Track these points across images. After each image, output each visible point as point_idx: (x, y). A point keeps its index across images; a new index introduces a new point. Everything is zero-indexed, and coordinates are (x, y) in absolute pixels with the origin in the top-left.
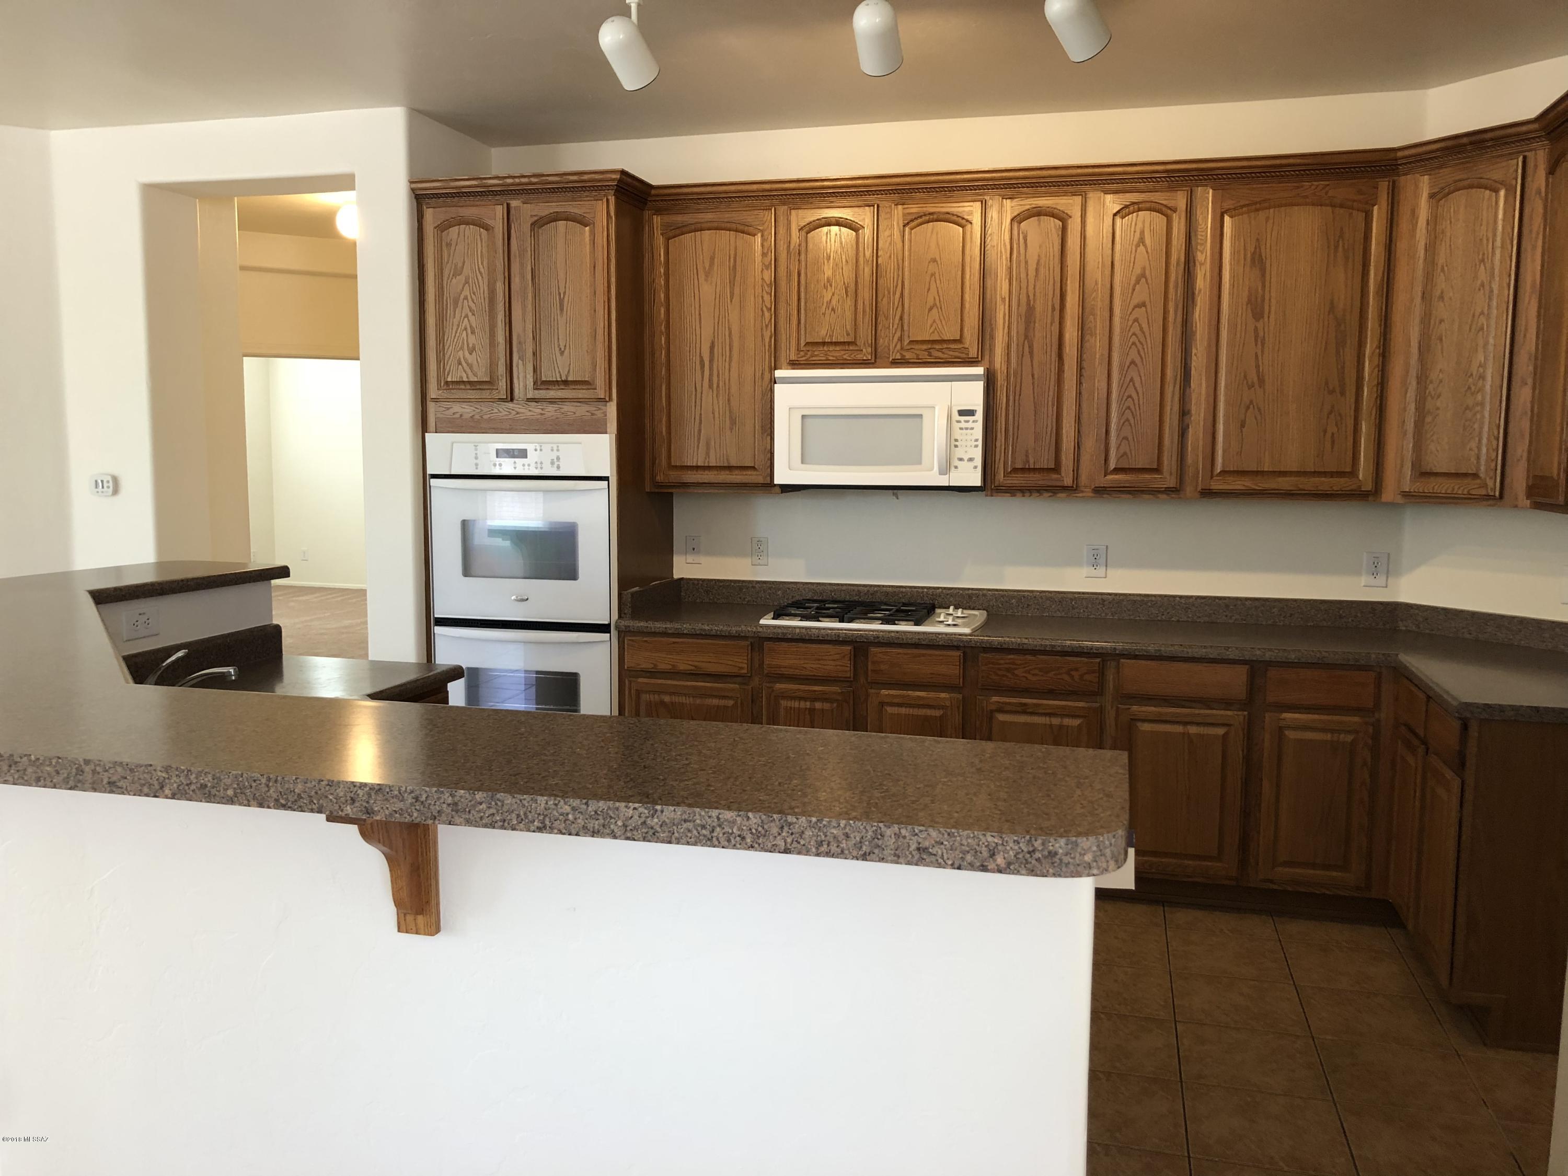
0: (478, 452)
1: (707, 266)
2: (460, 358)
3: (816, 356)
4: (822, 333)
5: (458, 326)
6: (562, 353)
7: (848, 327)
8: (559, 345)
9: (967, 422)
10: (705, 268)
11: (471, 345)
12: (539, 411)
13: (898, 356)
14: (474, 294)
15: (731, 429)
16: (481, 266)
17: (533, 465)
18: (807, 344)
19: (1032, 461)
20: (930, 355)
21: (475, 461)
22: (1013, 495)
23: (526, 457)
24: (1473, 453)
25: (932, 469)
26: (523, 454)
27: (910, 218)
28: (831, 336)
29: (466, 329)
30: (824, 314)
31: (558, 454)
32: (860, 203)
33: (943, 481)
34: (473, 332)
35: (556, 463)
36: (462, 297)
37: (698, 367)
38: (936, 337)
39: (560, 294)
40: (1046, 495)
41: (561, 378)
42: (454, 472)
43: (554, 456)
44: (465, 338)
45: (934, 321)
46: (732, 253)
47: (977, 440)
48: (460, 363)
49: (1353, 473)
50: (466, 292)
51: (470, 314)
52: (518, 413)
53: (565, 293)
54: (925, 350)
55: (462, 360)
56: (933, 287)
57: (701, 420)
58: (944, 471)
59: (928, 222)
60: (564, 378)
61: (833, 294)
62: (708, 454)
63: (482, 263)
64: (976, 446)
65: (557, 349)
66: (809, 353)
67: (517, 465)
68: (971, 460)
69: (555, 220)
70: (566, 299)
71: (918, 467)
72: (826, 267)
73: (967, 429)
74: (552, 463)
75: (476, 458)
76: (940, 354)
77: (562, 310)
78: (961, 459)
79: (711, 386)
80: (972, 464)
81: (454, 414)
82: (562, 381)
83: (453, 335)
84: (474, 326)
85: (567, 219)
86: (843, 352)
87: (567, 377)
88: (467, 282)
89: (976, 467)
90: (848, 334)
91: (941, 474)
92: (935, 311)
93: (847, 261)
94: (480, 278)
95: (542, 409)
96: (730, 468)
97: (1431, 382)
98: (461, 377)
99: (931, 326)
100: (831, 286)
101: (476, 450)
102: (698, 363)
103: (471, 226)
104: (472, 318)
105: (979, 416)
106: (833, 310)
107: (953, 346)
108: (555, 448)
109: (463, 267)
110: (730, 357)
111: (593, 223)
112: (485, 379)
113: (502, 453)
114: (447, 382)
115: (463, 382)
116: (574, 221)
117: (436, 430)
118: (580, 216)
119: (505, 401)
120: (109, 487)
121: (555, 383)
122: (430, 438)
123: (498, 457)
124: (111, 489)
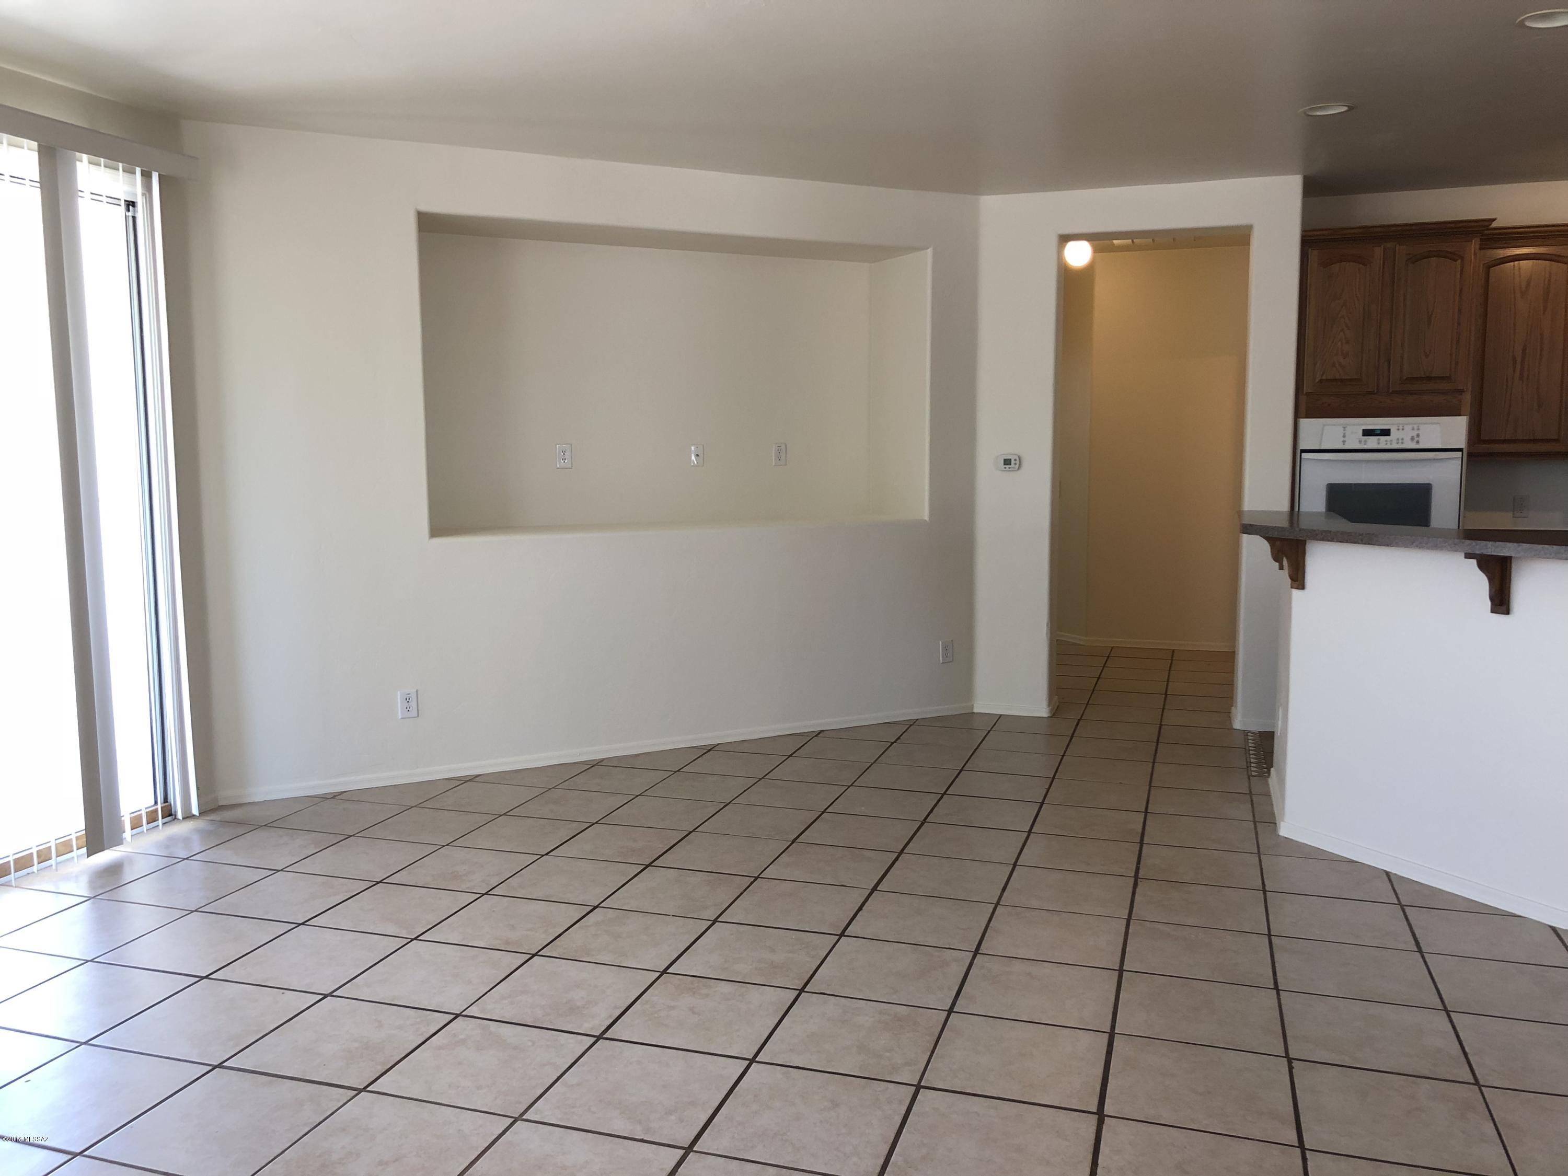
0: (1346, 432)
2: (1334, 362)
5: (1335, 338)
8: (1424, 351)
10: (1521, 290)
11: (1345, 352)
12: (1400, 400)
14: (1350, 313)
15: (1538, 410)
16: (1358, 294)
17: (1395, 441)
21: (1343, 439)
23: (1389, 435)
26: (1386, 433)
29: (1341, 340)
31: (1418, 432)
34: (1347, 342)
35: (1416, 440)
36: (1340, 315)
37: (1510, 362)
39: (1428, 313)
41: (1425, 374)
42: (1324, 447)
43: (1414, 433)
44: (1340, 347)
46: (1548, 277)
48: (1334, 366)
50: (1344, 312)
51: (1346, 329)
52: (1380, 402)
53: (1433, 311)
55: (1336, 363)
57: (1510, 404)
60: (1428, 375)
62: (1515, 431)
63: (1359, 291)
65: (1423, 354)
67: (1381, 441)
69: (1429, 257)
70: (1434, 316)
74: (1412, 439)
75: (1344, 436)
77: (1429, 324)
79: (1521, 378)
81: (1323, 405)
82: (1426, 377)
83: (1330, 344)
84: (1349, 338)
85: (1438, 256)
87: (1431, 373)
88: (1345, 305)
94: (1357, 301)
95: (1404, 399)
96: (1535, 441)
98: (1335, 376)
101: (1344, 430)
102: (1510, 359)
103: (1351, 263)
104: (1347, 332)
108: (1416, 428)
109: (1342, 293)
110: (1541, 357)
111: (1462, 258)
112: (1355, 377)
113: (1367, 433)
114: (1321, 381)
115: (1335, 380)
116: (1445, 257)
117: (1307, 416)
118: (1451, 253)
119: (1372, 393)
120: (1015, 464)
121: (1421, 379)
122: (1304, 423)
123: (1364, 435)
124: (1017, 465)
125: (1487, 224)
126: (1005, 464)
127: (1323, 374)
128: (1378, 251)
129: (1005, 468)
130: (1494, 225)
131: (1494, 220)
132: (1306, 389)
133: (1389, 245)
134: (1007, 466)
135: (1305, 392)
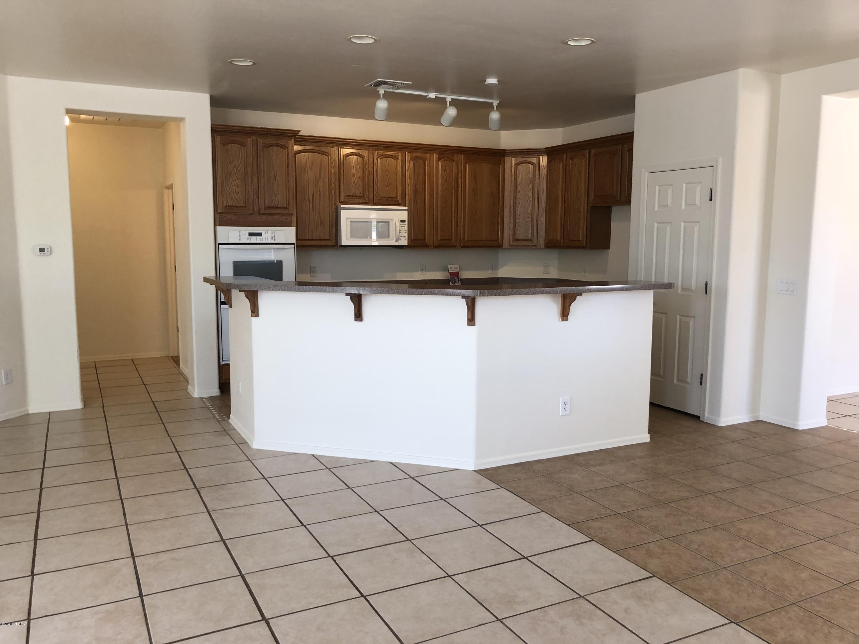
0: (240, 234)
1: (311, 166)
2: (232, 197)
3: (350, 200)
4: (352, 193)
5: (231, 184)
6: (276, 196)
7: (361, 191)
8: (274, 193)
9: (403, 224)
10: (309, 166)
11: (237, 192)
12: (265, 218)
13: (377, 202)
14: (238, 171)
15: (321, 226)
16: (241, 161)
17: (264, 239)
18: (347, 196)
19: (418, 237)
20: (387, 202)
21: (240, 238)
22: (412, 248)
23: (261, 236)
24: (529, 234)
25: (393, 240)
26: (260, 234)
27: (380, 155)
28: (355, 194)
29: (235, 185)
30: (353, 186)
31: (274, 234)
32: (364, 149)
33: (396, 244)
34: (238, 187)
35: (274, 238)
36: (233, 172)
37: (308, 202)
38: (389, 196)
39: (274, 174)
40: (421, 248)
41: (275, 205)
42: (230, 242)
43: (273, 235)
44: (234, 189)
45: (388, 191)
46: (320, 161)
47: (406, 230)
48: (232, 199)
49: (497, 240)
50: (235, 170)
51: (236, 179)
52: (256, 219)
53: (276, 174)
54: (385, 200)
55: (233, 197)
56: (387, 179)
57: (309, 222)
58: (397, 240)
59: (385, 157)
60: (276, 206)
61: (356, 179)
62: (312, 235)
63: (242, 160)
64: (406, 232)
65: (274, 195)
66: (348, 199)
67: (257, 239)
68: (404, 237)
69: (273, 146)
70: (277, 176)
71: (389, 239)
72: (353, 170)
73: (403, 227)
74: (272, 238)
75: (240, 236)
76: (390, 202)
77: (275, 180)
78: (402, 237)
79: (313, 210)
80: (405, 238)
81: (228, 219)
82: (276, 207)
83: (229, 187)
84: (238, 184)
85: (277, 146)
86: (359, 200)
87: (278, 205)
88: (235, 166)
89: (406, 239)
90: (361, 193)
91: (396, 241)
92: (388, 187)
93: (360, 168)
94: (241, 165)
95: (266, 217)
96: (320, 240)
97: (517, 215)
98: (233, 204)
99: (387, 192)
100: (355, 176)
101: (240, 233)
102: (308, 200)
103: (237, 145)
104: (238, 181)
105: (407, 222)
106: (356, 185)
107: (394, 199)
108: (273, 232)
109: (233, 160)
110: (320, 199)
111: (288, 148)
112: (243, 205)
113: (251, 234)
114: (226, 206)
115: (233, 206)
116: (280, 147)
117: (220, 225)
118: (282, 145)
119: (252, 214)
120: (48, 251)
121: (273, 207)
122: (219, 228)
123: (249, 236)
124: (50, 252)
125: (297, 132)
126: (40, 251)
127: (227, 203)
128: (249, 140)
129: (41, 254)
130: (300, 133)
131: (300, 131)
132: (219, 211)
133: (254, 138)
134: (42, 253)
135: (218, 212)
